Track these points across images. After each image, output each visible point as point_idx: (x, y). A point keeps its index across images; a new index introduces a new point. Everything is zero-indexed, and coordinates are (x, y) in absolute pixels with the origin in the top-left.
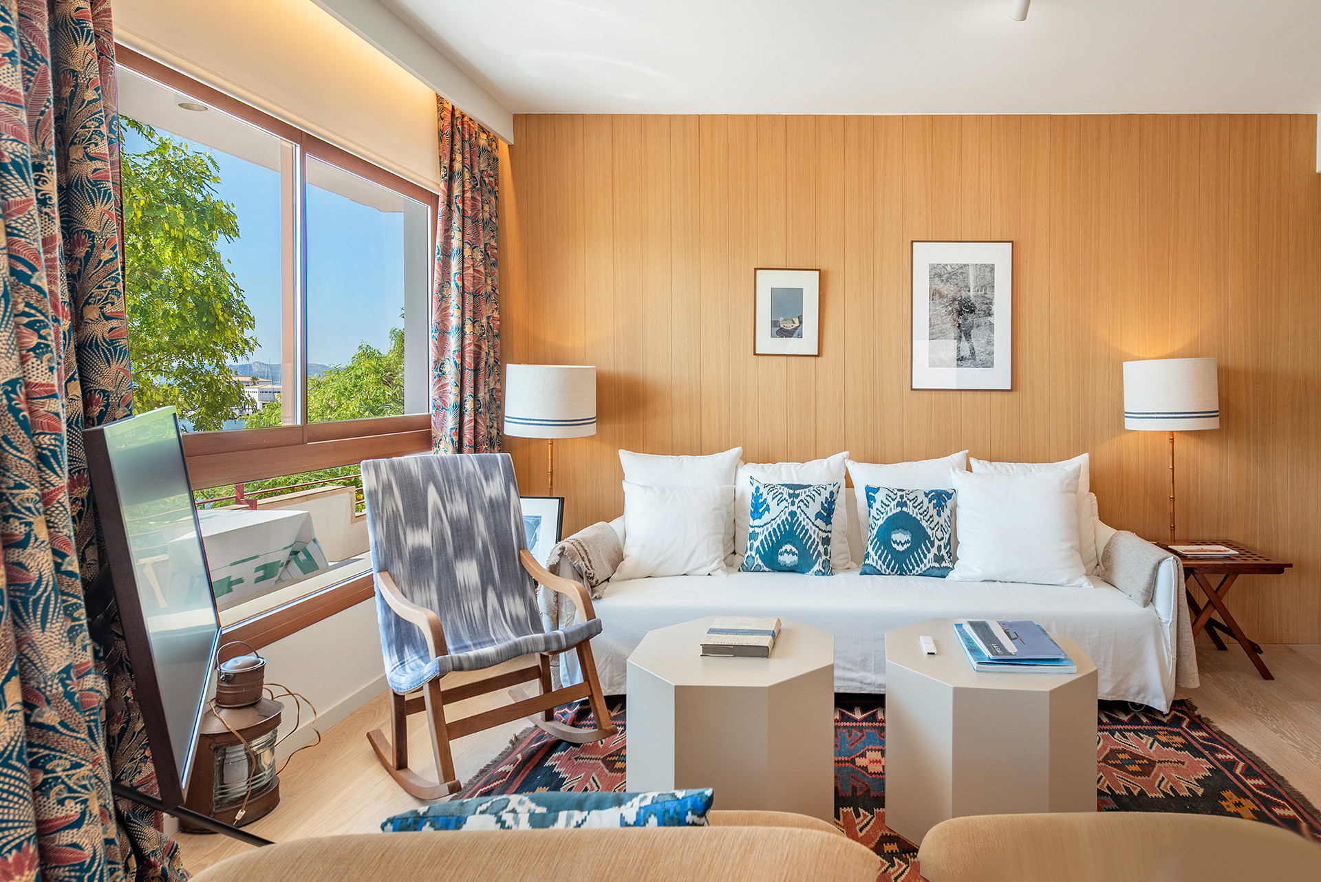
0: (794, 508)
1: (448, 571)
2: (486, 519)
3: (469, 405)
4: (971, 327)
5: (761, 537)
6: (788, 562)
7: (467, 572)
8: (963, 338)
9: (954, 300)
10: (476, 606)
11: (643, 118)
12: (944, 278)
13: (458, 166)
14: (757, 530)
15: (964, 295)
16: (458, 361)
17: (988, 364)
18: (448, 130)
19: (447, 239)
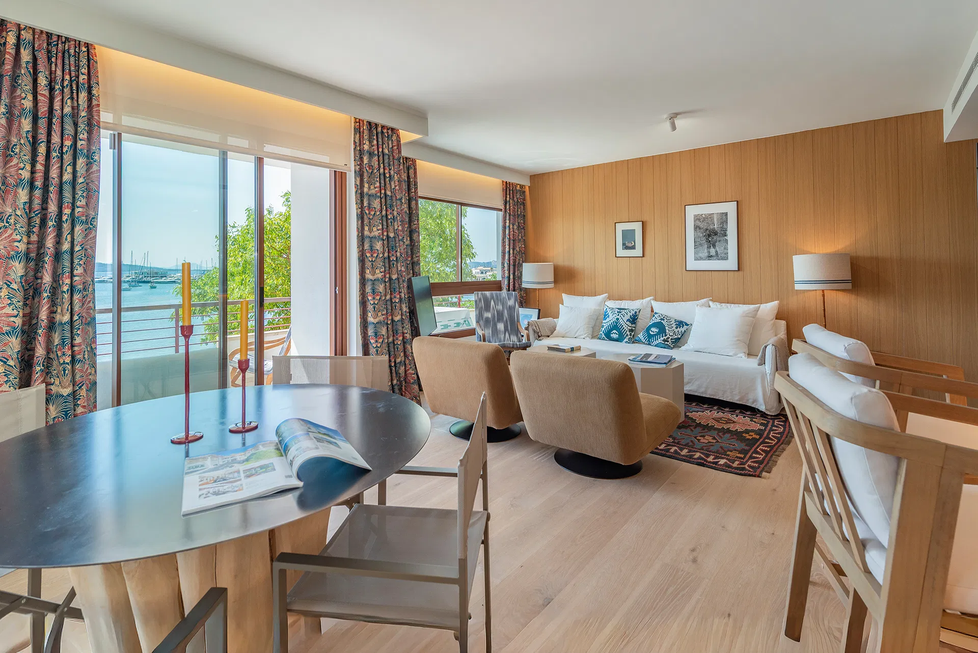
0: (619, 317)
1: (495, 325)
2: (507, 311)
3: (511, 277)
4: (716, 242)
5: (605, 327)
6: (615, 337)
7: (501, 326)
8: (712, 247)
9: (707, 230)
10: (502, 336)
11: (573, 169)
12: (701, 220)
13: (508, 199)
14: (604, 324)
15: (712, 227)
16: (508, 263)
17: (725, 258)
18: (505, 188)
19: (505, 223)
